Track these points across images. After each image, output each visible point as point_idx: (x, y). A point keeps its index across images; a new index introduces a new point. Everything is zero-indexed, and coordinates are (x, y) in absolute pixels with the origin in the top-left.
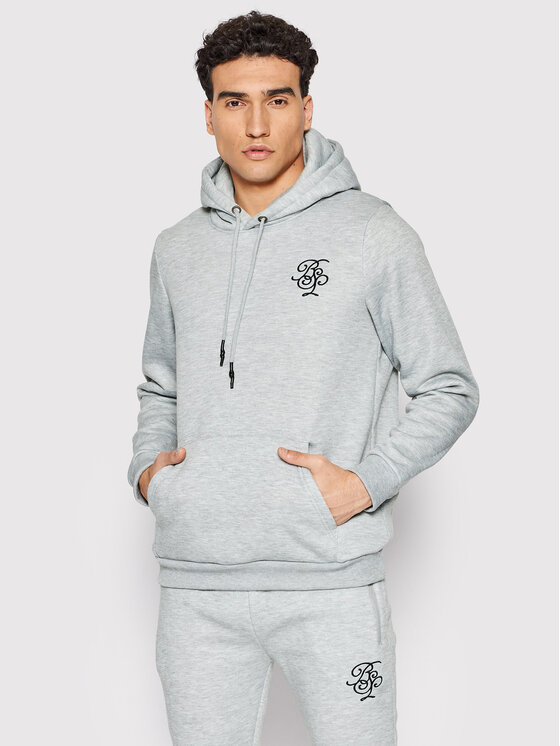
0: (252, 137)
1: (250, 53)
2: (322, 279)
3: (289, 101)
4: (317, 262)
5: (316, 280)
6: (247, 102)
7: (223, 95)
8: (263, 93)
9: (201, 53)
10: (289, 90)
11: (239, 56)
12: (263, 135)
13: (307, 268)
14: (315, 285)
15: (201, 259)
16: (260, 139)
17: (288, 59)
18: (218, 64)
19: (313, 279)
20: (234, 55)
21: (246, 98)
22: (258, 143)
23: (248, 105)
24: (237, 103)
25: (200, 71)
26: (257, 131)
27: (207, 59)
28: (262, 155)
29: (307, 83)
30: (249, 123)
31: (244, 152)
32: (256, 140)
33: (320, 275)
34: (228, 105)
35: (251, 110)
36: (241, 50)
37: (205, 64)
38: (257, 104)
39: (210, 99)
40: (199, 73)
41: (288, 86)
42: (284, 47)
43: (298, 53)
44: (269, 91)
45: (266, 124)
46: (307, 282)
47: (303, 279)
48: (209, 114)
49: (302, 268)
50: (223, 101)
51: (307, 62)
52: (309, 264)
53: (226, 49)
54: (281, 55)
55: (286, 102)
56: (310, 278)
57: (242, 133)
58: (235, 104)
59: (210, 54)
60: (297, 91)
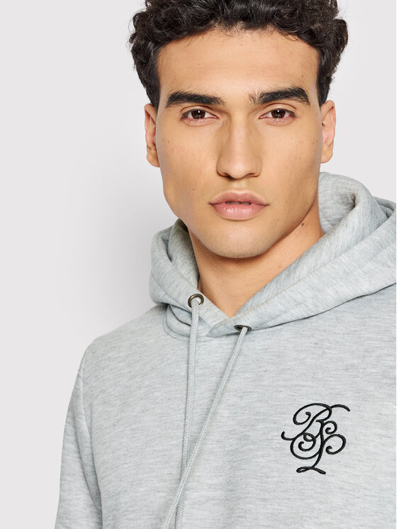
0: (229, 177)
1: (229, 21)
2: (335, 443)
3: (298, 113)
4: (329, 409)
5: (323, 443)
6: (221, 112)
7: (176, 98)
8: (252, 97)
9: (140, 19)
10: (299, 93)
11: (209, 28)
12: (250, 175)
13: (311, 419)
14: (320, 452)
15: (139, 388)
16: (243, 183)
17: (298, 34)
18: (169, 40)
19: (318, 441)
20: (199, 25)
21: (220, 107)
22: (239, 190)
23: (223, 119)
24: (202, 114)
25: (137, 52)
26: (238, 169)
27: (151, 31)
28: (246, 211)
29: (329, 80)
30: (223, 152)
31: (213, 205)
32: (235, 184)
33: (332, 435)
34: (185, 116)
35: (228, 127)
36: (212, 16)
37: (147, 40)
38: (239, 117)
39: (155, 103)
40: (135, 57)
41: (298, 85)
42: (292, 14)
43: (317, 25)
44: (263, 95)
45: (256, 155)
46: (307, 445)
47: (301, 439)
48: (151, 130)
49: (302, 417)
50: (177, 110)
51: (331, 43)
52: (314, 410)
53: (185, 15)
54: (285, 26)
55: (292, 115)
56: (314, 439)
57: (210, 168)
58: (198, 115)
59: (156, 23)
60: (313, 94)
